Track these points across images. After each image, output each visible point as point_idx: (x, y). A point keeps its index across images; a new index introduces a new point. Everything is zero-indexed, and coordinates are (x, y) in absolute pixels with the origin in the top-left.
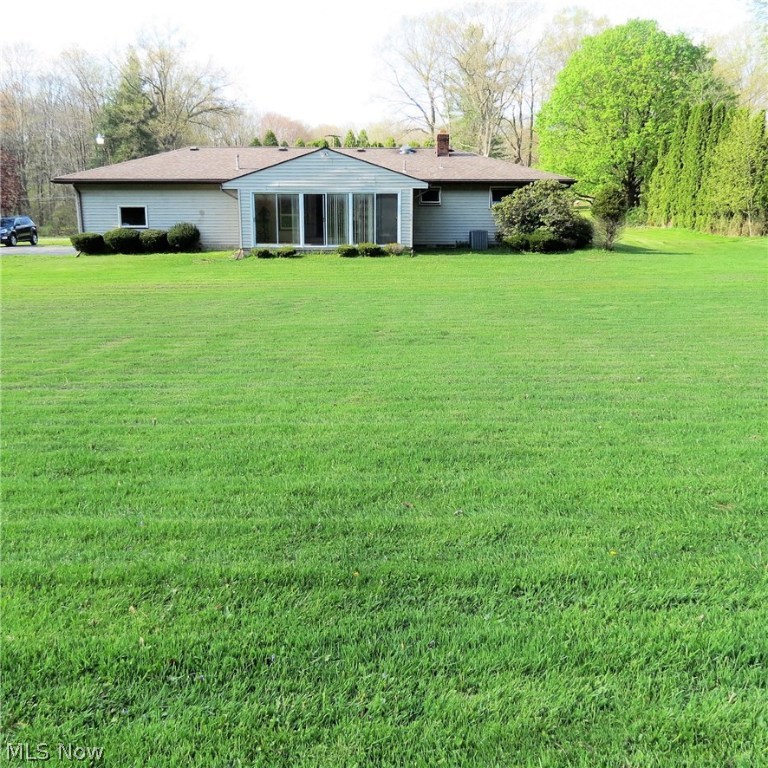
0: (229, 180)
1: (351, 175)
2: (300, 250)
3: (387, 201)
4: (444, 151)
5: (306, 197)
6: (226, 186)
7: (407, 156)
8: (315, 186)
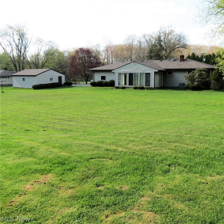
0: (114, 70)
1: (139, 68)
2: (127, 87)
3: (148, 75)
4: (182, 60)
5: (129, 74)
6: (113, 71)
7: (173, 62)
8: (131, 71)
